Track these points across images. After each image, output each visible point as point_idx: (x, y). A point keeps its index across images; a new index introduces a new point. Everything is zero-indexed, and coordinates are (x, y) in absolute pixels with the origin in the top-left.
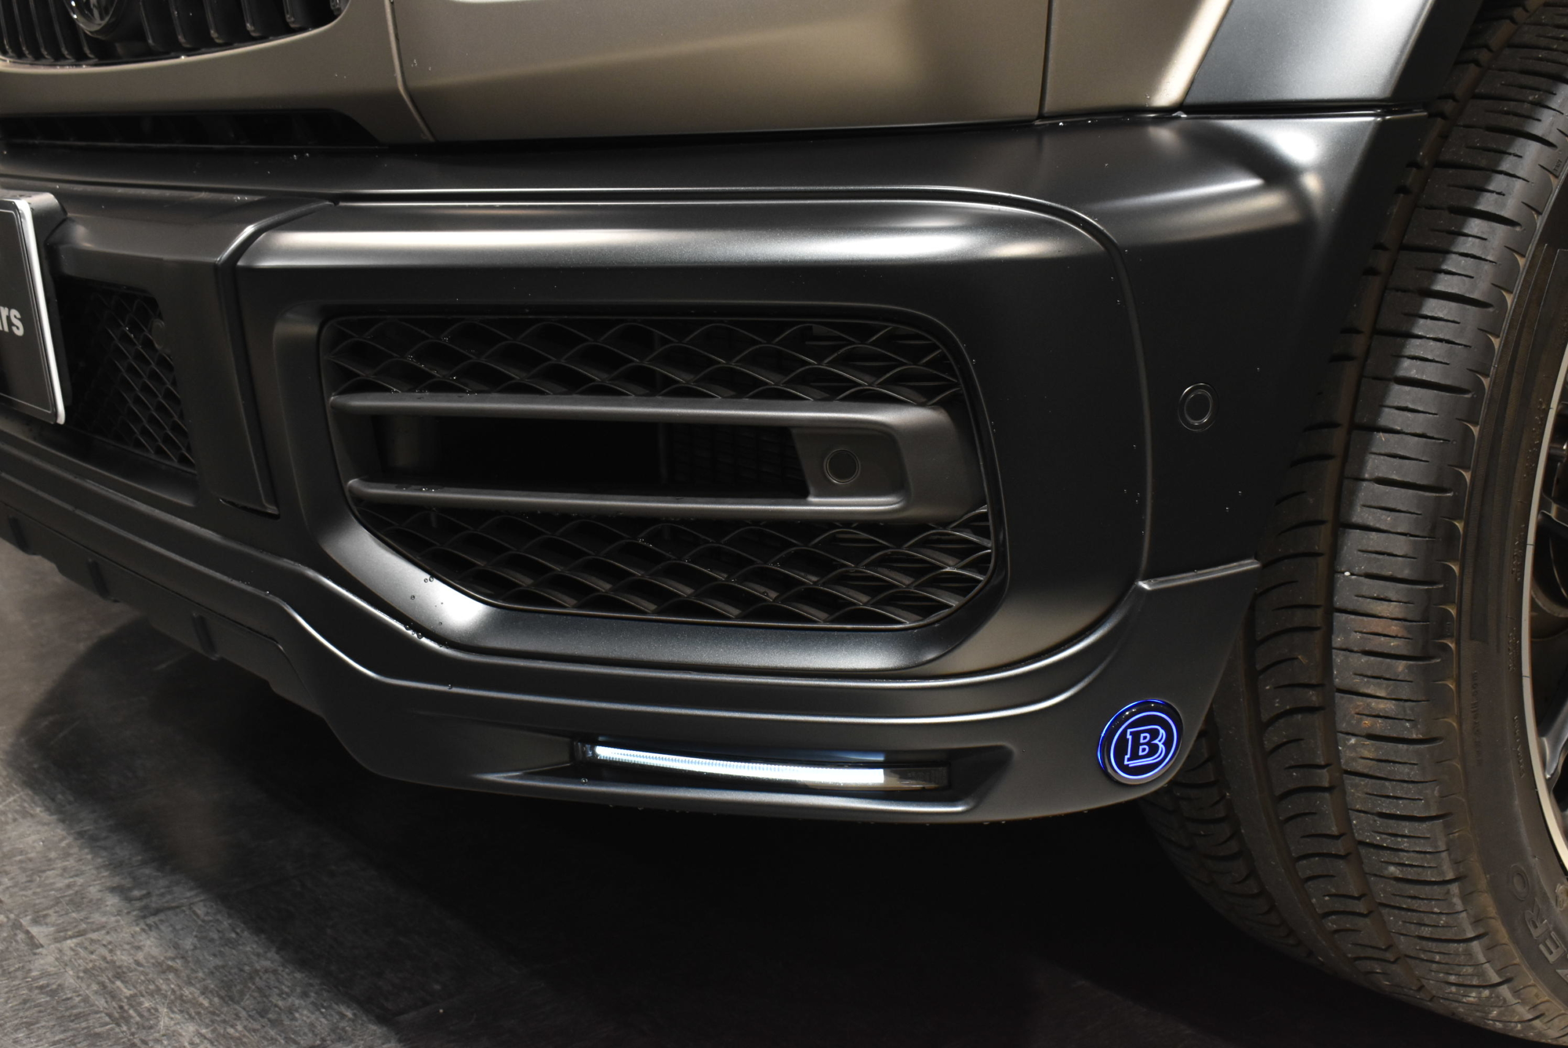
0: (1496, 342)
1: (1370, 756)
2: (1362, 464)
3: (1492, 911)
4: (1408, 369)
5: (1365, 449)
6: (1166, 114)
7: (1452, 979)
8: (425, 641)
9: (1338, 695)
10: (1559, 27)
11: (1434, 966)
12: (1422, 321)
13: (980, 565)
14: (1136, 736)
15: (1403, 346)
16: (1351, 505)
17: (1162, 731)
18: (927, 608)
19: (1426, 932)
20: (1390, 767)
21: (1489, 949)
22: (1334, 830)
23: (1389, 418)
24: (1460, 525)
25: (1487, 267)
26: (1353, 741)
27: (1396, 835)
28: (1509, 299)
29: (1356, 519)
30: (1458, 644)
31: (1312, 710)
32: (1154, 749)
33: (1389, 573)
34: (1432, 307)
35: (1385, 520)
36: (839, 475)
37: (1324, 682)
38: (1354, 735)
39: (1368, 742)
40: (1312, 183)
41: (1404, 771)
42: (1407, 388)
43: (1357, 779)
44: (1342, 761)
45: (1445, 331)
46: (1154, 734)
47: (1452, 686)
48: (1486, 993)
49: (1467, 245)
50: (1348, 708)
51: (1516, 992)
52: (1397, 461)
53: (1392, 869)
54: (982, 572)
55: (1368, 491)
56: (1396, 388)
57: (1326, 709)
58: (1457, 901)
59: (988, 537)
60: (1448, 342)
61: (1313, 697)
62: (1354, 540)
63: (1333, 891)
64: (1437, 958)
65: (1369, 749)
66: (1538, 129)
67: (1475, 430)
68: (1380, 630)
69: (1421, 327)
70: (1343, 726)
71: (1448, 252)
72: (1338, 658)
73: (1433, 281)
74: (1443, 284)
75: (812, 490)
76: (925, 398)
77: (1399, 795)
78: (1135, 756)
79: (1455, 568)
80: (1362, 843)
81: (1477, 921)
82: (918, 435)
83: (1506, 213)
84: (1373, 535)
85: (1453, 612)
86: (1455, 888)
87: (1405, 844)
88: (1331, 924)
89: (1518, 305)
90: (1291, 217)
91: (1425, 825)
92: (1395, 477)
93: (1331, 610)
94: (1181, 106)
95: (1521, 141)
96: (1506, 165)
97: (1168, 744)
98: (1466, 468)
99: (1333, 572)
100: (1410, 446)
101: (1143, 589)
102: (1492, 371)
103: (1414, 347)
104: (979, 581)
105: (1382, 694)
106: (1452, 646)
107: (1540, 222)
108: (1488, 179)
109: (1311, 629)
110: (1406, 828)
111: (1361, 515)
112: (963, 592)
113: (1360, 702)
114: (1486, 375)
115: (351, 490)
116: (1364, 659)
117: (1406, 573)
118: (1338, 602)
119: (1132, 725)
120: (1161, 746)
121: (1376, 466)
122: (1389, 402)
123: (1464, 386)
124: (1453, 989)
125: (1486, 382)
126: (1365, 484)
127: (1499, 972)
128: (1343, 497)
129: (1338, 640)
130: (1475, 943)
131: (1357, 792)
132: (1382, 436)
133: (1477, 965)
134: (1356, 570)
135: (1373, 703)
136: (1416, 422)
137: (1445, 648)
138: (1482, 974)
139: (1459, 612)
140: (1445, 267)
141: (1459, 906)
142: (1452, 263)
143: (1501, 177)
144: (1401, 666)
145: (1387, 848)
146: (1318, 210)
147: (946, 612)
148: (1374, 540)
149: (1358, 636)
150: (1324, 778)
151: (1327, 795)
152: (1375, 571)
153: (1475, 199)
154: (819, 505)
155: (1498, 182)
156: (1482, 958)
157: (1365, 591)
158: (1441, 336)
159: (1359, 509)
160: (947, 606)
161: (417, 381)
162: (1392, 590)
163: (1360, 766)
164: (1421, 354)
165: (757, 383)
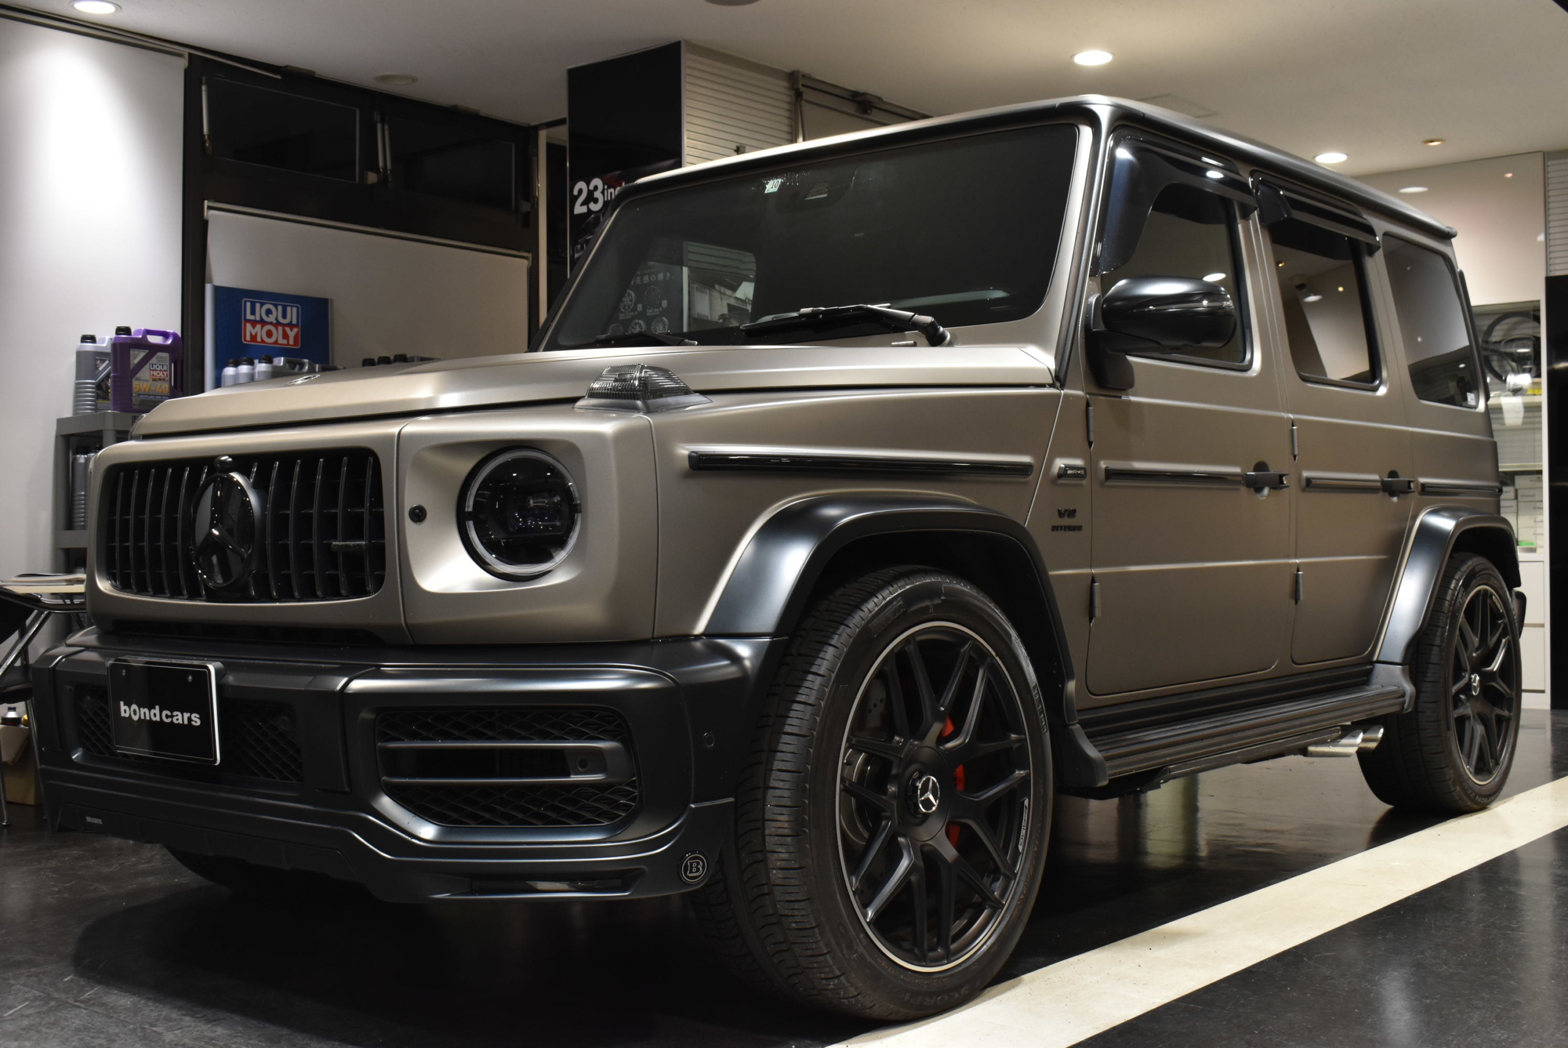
0: (818, 719)
1: (781, 876)
2: (772, 764)
3: (833, 941)
4: (788, 729)
5: (773, 759)
6: (698, 637)
7: (823, 976)
8: (414, 840)
9: (768, 854)
10: (843, 604)
11: (815, 970)
12: (792, 712)
13: (633, 799)
14: (691, 864)
15: (785, 721)
16: (769, 780)
17: (701, 863)
18: (613, 817)
19: (809, 952)
20: (787, 880)
21: (833, 958)
22: (771, 912)
23: (781, 747)
24: (807, 785)
25: (814, 692)
26: (775, 871)
27: (793, 909)
28: (822, 703)
29: (771, 785)
30: (809, 830)
31: (760, 861)
32: (698, 870)
33: (783, 804)
34: (796, 706)
35: (780, 784)
36: (582, 767)
37: (763, 851)
38: (774, 869)
39: (779, 871)
40: (747, 663)
41: (793, 882)
42: (787, 736)
43: (777, 887)
44: (772, 881)
45: (800, 715)
46: (698, 864)
47: (808, 847)
48: (836, 981)
49: (807, 684)
50: (772, 858)
51: (848, 980)
52: (784, 763)
53: (793, 925)
54: (634, 802)
55: (775, 775)
56: (783, 736)
57: (764, 861)
58: (818, 936)
59: (636, 788)
60: (801, 719)
61: (759, 856)
62: (771, 793)
63: (774, 941)
64: (815, 965)
65: (780, 874)
66: (833, 642)
67: (812, 751)
68: (781, 826)
69: (792, 714)
70: (771, 866)
71: (801, 687)
72: (767, 839)
73: (795, 697)
74: (799, 698)
75: (572, 773)
76: (613, 738)
77: (792, 891)
78: (691, 872)
79: (807, 802)
80: (782, 915)
81: (827, 945)
82: (611, 751)
83: (821, 672)
84: (777, 790)
85: (807, 818)
86: (816, 930)
87: (796, 913)
88: (776, 961)
89: (825, 705)
90: (739, 675)
91: (803, 903)
92: (784, 768)
93: (764, 820)
94: (704, 634)
95: (827, 647)
96: (821, 655)
97: (703, 867)
98: (809, 764)
99: (764, 805)
100: (788, 757)
101: (692, 807)
102: (817, 729)
103: (790, 721)
104: (633, 806)
105: (784, 851)
106: (807, 831)
107: (833, 675)
108: (815, 660)
109: (758, 829)
110: (796, 905)
111: (773, 783)
112: (626, 810)
113: (776, 855)
114: (815, 731)
115: (384, 780)
116: (776, 838)
117: (789, 804)
118: (767, 817)
119: (689, 860)
120: (701, 869)
121: (777, 765)
122: (782, 741)
123: (807, 734)
124: (824, 982)
125: (815, 733)
126: (774, 772)
127: (839, 969)
128: (766, 777)
129: (767, 832)
130: (828, 956)
131: (777, 892)
132: (779, 754)
133: (830, 966)
134: (772, 804)
135: (781, 855)
136: (791, 748)
137: (805, 832)
138: (832, 971)
139: (809, 818)
140: (800, 692)
141: (819, 939)
142: (802, 691)
143: (820, 659)
144: (789, 839)
145: (791, 916)
146: (750, 672)
147: (621, 817)
148: (778, 792)
149: (774, 829)
150: (766, 889)
151: (767, 897)
152: (778, 804)
153: (811, 667)
154: (574, 778)
155: (818, 661)
156: (831, 962)
157: (776, 812)
158: (798, 717)
159: (772, 781)
160: (622, 816)
161: (414, 736)
162: (784, 811)
163: (778, 882)
164: (792, 723)
165: (552, 734)
